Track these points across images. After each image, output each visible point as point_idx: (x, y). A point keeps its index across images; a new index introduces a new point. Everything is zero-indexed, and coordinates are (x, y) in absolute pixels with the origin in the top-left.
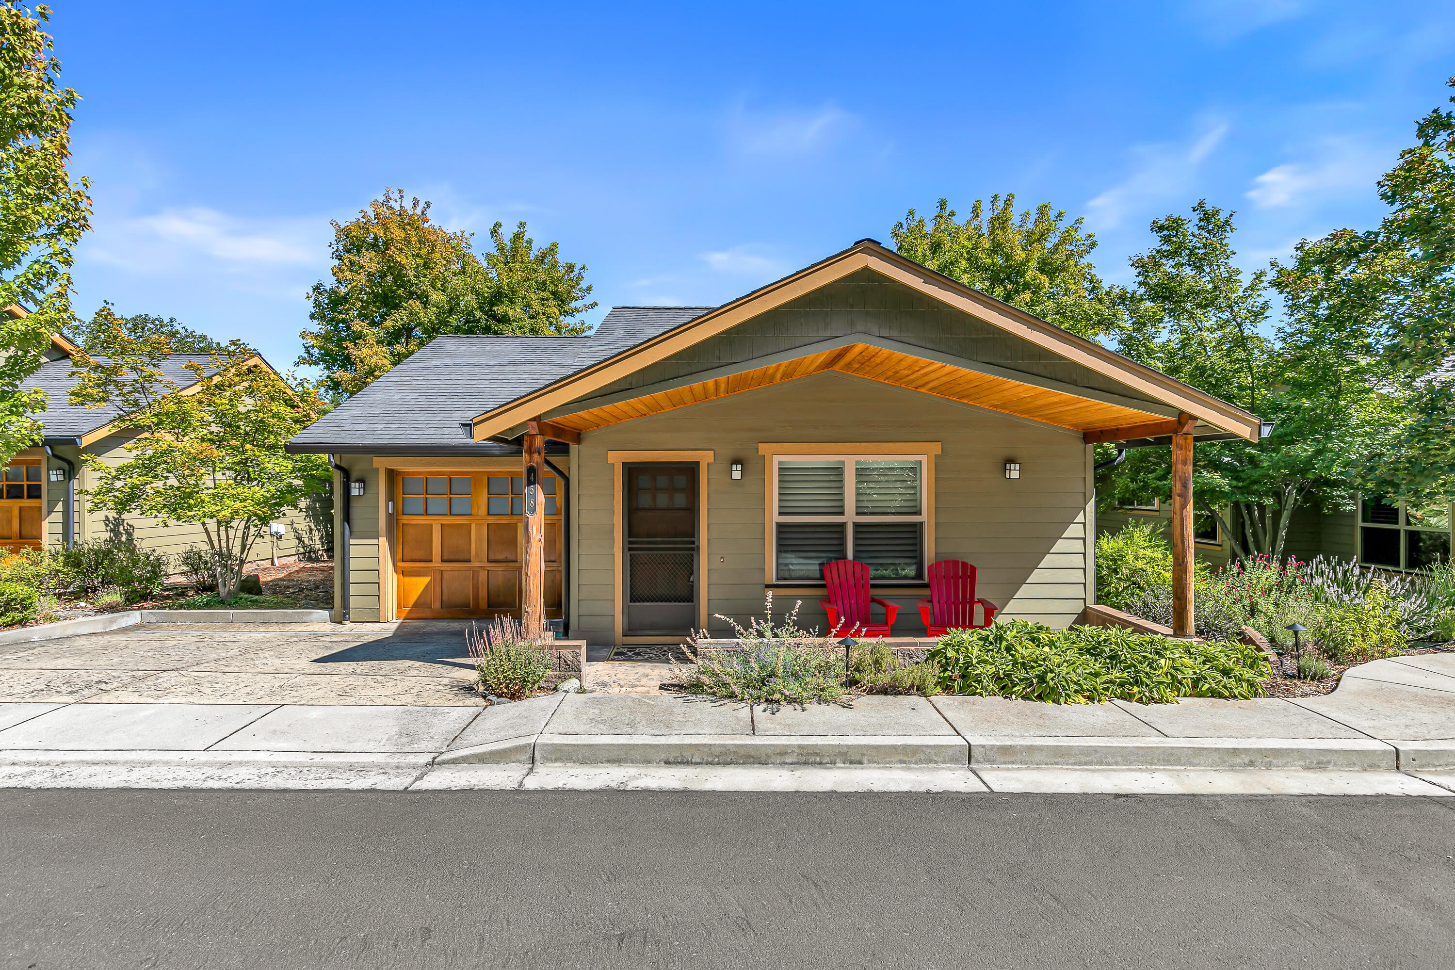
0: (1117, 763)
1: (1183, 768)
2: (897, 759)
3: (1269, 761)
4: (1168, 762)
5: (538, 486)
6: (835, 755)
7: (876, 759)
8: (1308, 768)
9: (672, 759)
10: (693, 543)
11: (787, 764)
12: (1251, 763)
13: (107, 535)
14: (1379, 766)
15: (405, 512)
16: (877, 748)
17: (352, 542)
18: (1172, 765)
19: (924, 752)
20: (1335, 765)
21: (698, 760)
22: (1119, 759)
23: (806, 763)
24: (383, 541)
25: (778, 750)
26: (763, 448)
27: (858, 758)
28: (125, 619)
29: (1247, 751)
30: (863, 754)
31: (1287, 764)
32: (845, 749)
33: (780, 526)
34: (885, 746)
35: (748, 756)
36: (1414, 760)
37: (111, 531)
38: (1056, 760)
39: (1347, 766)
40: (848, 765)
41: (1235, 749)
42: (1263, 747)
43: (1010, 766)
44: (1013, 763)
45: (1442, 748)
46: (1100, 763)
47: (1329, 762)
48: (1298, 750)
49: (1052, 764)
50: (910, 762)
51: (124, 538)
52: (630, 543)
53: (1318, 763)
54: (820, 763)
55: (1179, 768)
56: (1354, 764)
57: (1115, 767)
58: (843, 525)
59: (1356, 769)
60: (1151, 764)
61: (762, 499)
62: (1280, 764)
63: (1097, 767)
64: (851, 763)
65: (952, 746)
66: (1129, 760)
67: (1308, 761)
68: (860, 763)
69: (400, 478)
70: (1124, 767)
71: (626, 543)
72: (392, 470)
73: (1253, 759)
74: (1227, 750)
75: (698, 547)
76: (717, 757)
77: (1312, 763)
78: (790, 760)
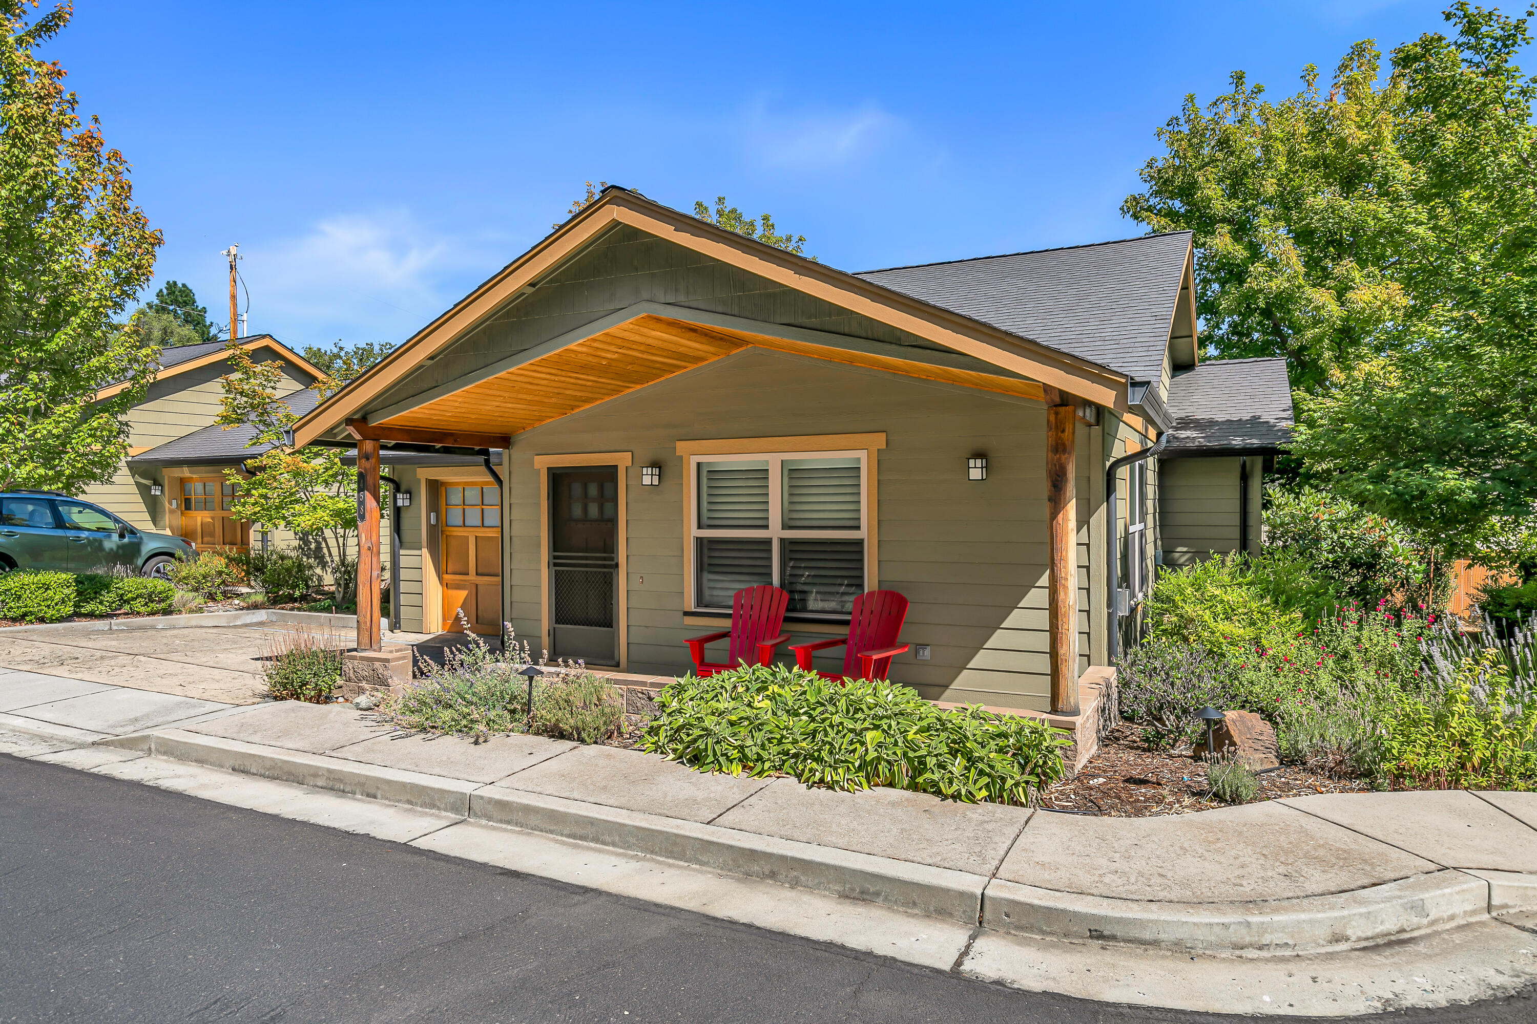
0: (614, 844)
1: (686, 864)
2: (404, 798)
3: (795, 877)
4: (671, 854)
5: (366, 493)
6: (355, 785)
7: (388, 795)
8: (847, 897)
9: (237, 767)
10: (612, 559)
11: (318, 787)
12: (773, 875)
13: (296, 543)
14: (951, 915)
15: (449, 523)
16: (389, 782)
17: (402, 552)
18: (675, 858)
19: (428, 795)
20: (886, 899)
21: (255, 772)
22: (617, 839)
23: (332, 789)
24: (425, 551)
25: (312, 772)
26: (682, 447)
27: (372, 791)
28: (250, 616)
29: (769, 856)
30: (378, 788)
31: (818, 886)
32: (363, 780)
33: (700, 541)
34: (396, 782)
35: (290, 773)
36: (1007, 915)
37: (300, 539)
38: (552, 828)
39: (903, 905)
40: (364, 798)
41: (753, 852)
42: (789, 854)
43: (504, 826)
44: (508, 823)
45: (1061, 905)
46: (596, 840)
47: (877, 894)
48: (836, 868)
49: (546, 832)
50: (416, 804)
51: (313, 546)
52: (555, 557)
53: (862, 892)
54: (343, 791)
55: (682, 863)
56: (914, 904)
57: (611, 848)
58: (768, 542)
59: (916, 911)
60: (652, 852)
61: (680, 510)
62: (810, 884)
63: (591, 844)
64: (368, 795)
65: (453, 792)
66: (628, 842)
67: (848, 886)
68: (375, 797)
69: (443, 488)
70: (622, 851)
71: (551, 557)
72: (436, 481)
73: (775, 869)
74: (742, 851)
75: (617, 565)
76: (268, 770)
77: (853, 890)
78: (320, 783)
